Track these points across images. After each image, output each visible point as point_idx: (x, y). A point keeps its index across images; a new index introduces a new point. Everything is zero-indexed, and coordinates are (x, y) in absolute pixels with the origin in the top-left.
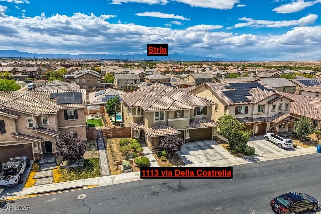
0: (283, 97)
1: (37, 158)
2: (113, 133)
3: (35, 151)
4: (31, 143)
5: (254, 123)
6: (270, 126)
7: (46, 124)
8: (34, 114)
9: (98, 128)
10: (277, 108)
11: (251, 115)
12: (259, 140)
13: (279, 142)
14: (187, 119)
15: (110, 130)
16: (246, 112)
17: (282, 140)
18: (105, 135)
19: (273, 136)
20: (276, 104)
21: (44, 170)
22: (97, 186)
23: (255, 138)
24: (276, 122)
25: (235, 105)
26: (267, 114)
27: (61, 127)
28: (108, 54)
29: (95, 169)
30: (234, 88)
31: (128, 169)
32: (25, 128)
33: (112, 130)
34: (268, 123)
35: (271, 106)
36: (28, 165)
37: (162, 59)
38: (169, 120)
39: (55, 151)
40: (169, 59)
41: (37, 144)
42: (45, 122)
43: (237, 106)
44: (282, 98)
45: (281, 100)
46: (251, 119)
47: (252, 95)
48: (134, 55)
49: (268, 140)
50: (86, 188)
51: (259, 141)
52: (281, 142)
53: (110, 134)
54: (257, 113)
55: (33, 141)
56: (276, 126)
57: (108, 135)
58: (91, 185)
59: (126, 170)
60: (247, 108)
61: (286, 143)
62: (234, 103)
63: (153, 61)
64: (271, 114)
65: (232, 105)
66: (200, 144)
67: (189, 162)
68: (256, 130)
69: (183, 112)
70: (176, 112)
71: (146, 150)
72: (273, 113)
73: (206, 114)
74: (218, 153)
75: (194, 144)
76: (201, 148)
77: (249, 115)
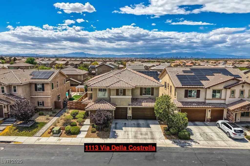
0: (244, 83)
1: (6, 117)
2: (76, 105)
3: (5, 111)
4: (2, 105)
5: (206, 108)
6: (227, 113)
7: (15, 92)
8: (4, 83)
10: (237, 94)
11: (204, 99)
12: (209, 126)
13: (228, 131)
14: (129, 97)
15: (73, 103)
16: (198, 96)
17: (231, 129)
18: (69, 107)
19: (225, 124)
20: (235, 90)
21: (2, 126)
22: (21, 143)
23: (208, 124)
24: (231, 109)
25: (184, 88)
26: (225, 100)
27: (33, 97)
29: (34, 130)
30: (192, 73)
31: (56, 134)
33: (75, 103)
34: (224, 109)
35: (229, 91)
37: (186, 57)
38: (111, 97)
40: (192, 57)
41: (6, 106)
42: (15, 90)
43: (187, 89)
44: (242, 83)
45: (243, 86)
46: (204, 103)
47: (209, 80)
48: (162, 54)
49: (219, 128)
50: (13, 143)
51: (208, 128)
52: (229, 130)
53: (73, 106)
54: (211, 98)
55: (3, 104)
56: (232, 113)
57: (72, 106)
58: (18, 142)
59: (54, 135)
60: (198, 92)
61: (234, 132)
62: (182, 86)
63: (178, 58)
64: (229, 100)
65: (181, 88)
66: (141, 122)
67: (115, 136)
68: (209, 115)
69: (124, 90)
70: (117, 90)
71: (88, 121)
72: (232, 100)
73: (152, 94)
74: (151, 133)
75: (135, 122)
76: (138, 126)
77: (201, 99)
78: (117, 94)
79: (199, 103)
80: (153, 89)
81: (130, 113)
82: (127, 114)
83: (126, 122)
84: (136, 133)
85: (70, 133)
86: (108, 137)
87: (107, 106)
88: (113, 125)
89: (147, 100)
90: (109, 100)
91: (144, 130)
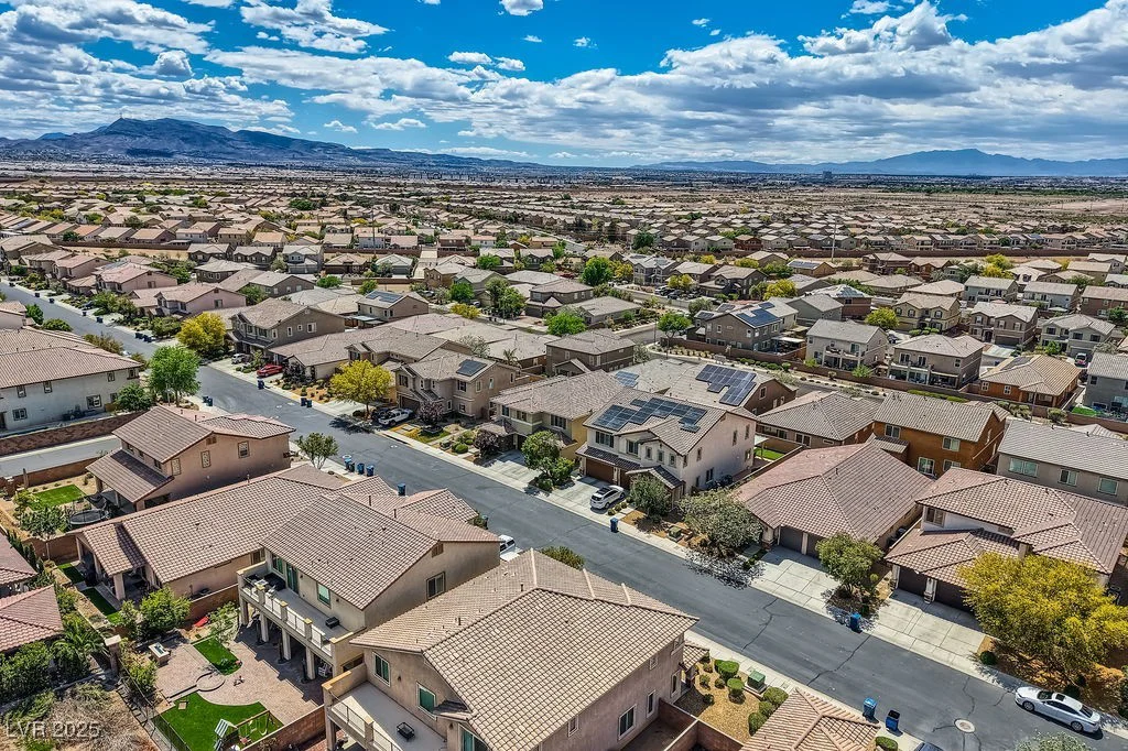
0: (659, 441)
10: (655, 455)
16: (612, 445)
20: (652, 448)
26: (640, 459)
35: (643, 448)
42: (434, 386)
54: (624, 452)
62: (593, 424)
64: (644, 461)
68: (616, 477)
77: (614, 450)
78: (518, 418)
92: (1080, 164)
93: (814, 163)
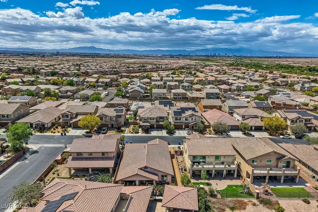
0: (196, 115)
3: (109, 126)
4: (108, 124)
5: (183, 124)
9: (129, 121)
10: (194, 119)
14: (155, 120)
18: (130, 124)
26: (190, 121)
27: (116, 120)
28: (171, 49)
29: (124, 132)
30: (180, 110)
32: (107, 120)
34: (189, 124)
35: (191, 118)
36: (107, 130)
37: (226, 54)
38: (148, 120)
39: (114, 126)
41: (110, 124)
42: (112, 118)
43: (176, 117)
47: (185, 113)
53: (132, 123)
54: (185, 121)
60: (180, 118)
62: (174, 116)
63: (215, 56)
66: (159, 129)
67: (151, 134)
68: (184, 127)
69: (153, 118)
70: (151, 118)
71: (140, 129)
72: (192, 121)
73: (164, 119)
74: (162, 132)
75: (157, 129)
76: (158, 131)
77: (181, 121)
78: (151, 120)
79: (180, 123)
80: (164, 117)
81: (155, 126)
82: (154, 126)
83: (154, 129)
84: (157, 132)
85: (136, 133)
86: (148, 134)
87: (148, 124)
88: (149, 131)
89: (162, 121)
90: (148, 122)
91: (160, 132)
92: (117, 50)
93: (50, 49)
